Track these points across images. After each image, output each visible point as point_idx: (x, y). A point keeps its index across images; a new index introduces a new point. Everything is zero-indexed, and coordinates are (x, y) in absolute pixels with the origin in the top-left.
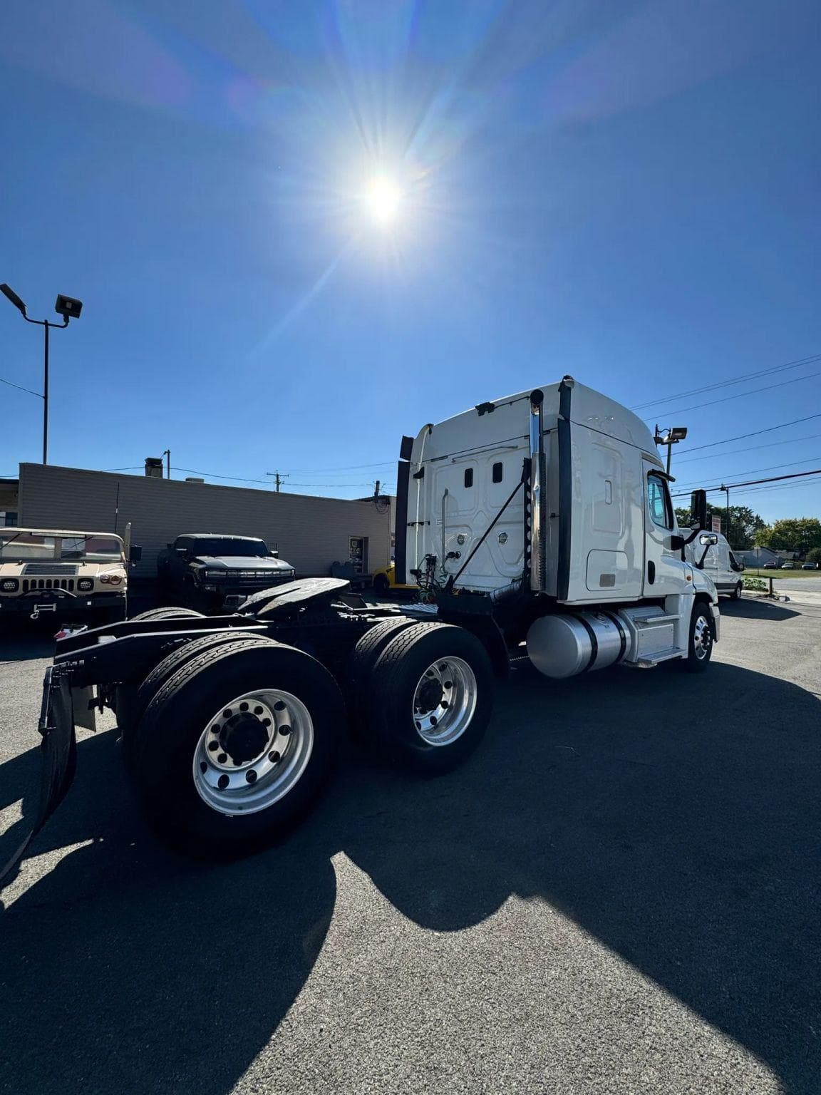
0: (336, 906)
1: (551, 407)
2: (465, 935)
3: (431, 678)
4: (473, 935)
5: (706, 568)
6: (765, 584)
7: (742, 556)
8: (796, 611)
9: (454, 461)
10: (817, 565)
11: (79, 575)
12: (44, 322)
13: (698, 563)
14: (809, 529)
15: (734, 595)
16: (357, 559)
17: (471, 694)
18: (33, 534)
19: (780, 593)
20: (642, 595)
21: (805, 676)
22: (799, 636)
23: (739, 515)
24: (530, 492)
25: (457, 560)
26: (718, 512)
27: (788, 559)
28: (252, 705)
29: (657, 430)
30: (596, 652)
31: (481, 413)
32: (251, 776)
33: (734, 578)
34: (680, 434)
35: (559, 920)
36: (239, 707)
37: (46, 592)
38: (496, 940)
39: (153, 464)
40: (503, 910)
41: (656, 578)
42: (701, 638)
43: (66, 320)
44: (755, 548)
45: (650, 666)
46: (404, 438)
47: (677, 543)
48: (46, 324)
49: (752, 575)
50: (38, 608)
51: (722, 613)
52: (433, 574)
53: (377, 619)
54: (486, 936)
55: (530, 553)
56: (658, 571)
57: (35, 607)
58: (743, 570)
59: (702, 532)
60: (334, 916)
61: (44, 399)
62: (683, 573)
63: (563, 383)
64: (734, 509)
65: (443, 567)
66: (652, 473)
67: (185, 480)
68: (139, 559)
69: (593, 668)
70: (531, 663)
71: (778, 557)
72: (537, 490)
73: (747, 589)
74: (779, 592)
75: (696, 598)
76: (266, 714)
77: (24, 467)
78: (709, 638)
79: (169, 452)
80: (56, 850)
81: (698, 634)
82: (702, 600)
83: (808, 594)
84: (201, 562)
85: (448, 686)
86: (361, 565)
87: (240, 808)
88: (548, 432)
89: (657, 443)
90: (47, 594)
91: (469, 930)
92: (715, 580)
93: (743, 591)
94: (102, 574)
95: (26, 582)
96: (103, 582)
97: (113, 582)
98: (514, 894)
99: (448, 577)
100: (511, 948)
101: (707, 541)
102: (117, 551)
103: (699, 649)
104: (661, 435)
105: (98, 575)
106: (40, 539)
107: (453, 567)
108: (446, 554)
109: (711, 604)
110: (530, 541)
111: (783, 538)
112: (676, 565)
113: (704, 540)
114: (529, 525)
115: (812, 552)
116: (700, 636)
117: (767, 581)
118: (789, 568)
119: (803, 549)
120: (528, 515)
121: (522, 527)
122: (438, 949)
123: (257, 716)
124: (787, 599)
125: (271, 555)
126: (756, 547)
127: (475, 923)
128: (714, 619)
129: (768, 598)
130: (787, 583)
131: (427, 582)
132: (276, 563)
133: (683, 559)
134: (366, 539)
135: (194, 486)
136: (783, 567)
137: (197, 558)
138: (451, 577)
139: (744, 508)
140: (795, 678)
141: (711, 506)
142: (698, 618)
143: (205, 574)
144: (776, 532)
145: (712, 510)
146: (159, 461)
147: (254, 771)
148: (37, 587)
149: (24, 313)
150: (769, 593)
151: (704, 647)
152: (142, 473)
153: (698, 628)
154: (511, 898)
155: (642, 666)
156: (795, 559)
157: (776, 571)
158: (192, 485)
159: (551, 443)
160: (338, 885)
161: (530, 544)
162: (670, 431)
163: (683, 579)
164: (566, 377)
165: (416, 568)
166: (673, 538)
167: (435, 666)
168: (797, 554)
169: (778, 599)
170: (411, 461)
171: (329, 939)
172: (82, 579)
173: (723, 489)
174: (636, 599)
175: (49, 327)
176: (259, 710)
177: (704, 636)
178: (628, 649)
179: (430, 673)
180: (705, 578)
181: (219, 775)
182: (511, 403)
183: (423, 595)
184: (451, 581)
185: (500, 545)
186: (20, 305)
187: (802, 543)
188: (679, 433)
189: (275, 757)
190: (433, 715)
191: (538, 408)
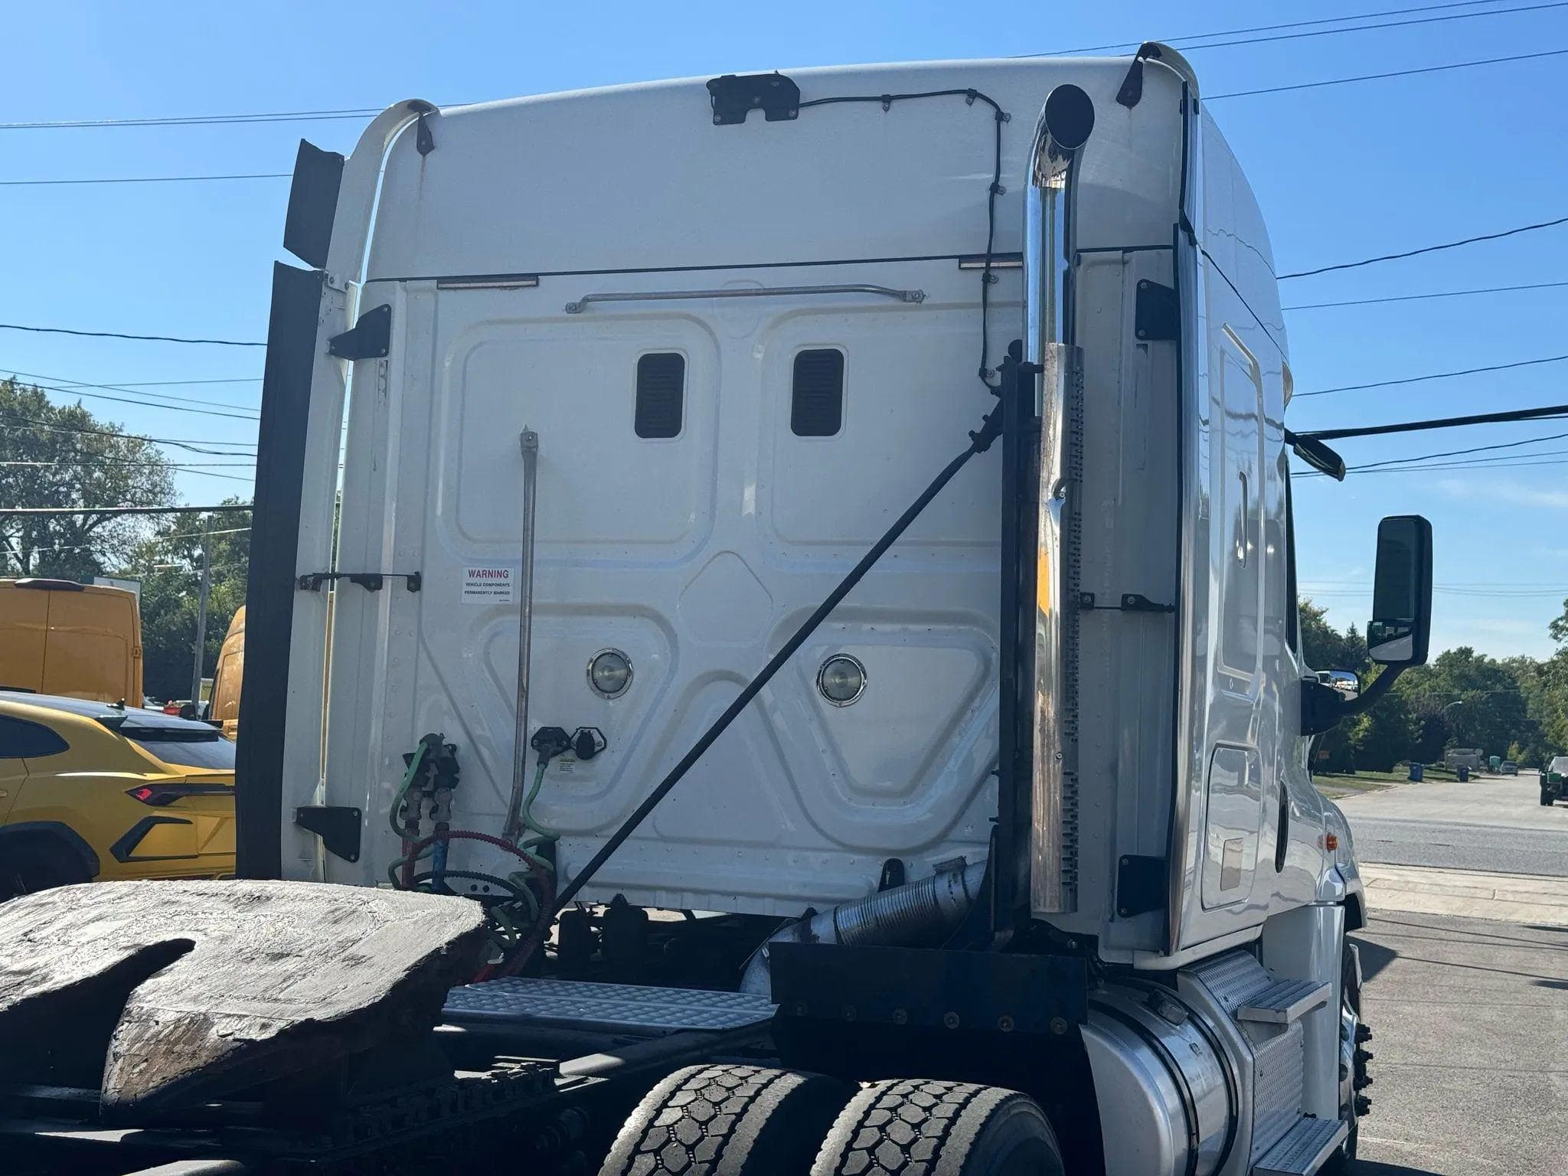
9: (574, 307)
41: (1288, 846)
46: (307, 151)
56: (1290, 823)
81: (1346, 1055)
153: (1343, 1032)
166: (1305, 690)
170: (330, 266)
182: (887, 100)
191: (1065, 165)
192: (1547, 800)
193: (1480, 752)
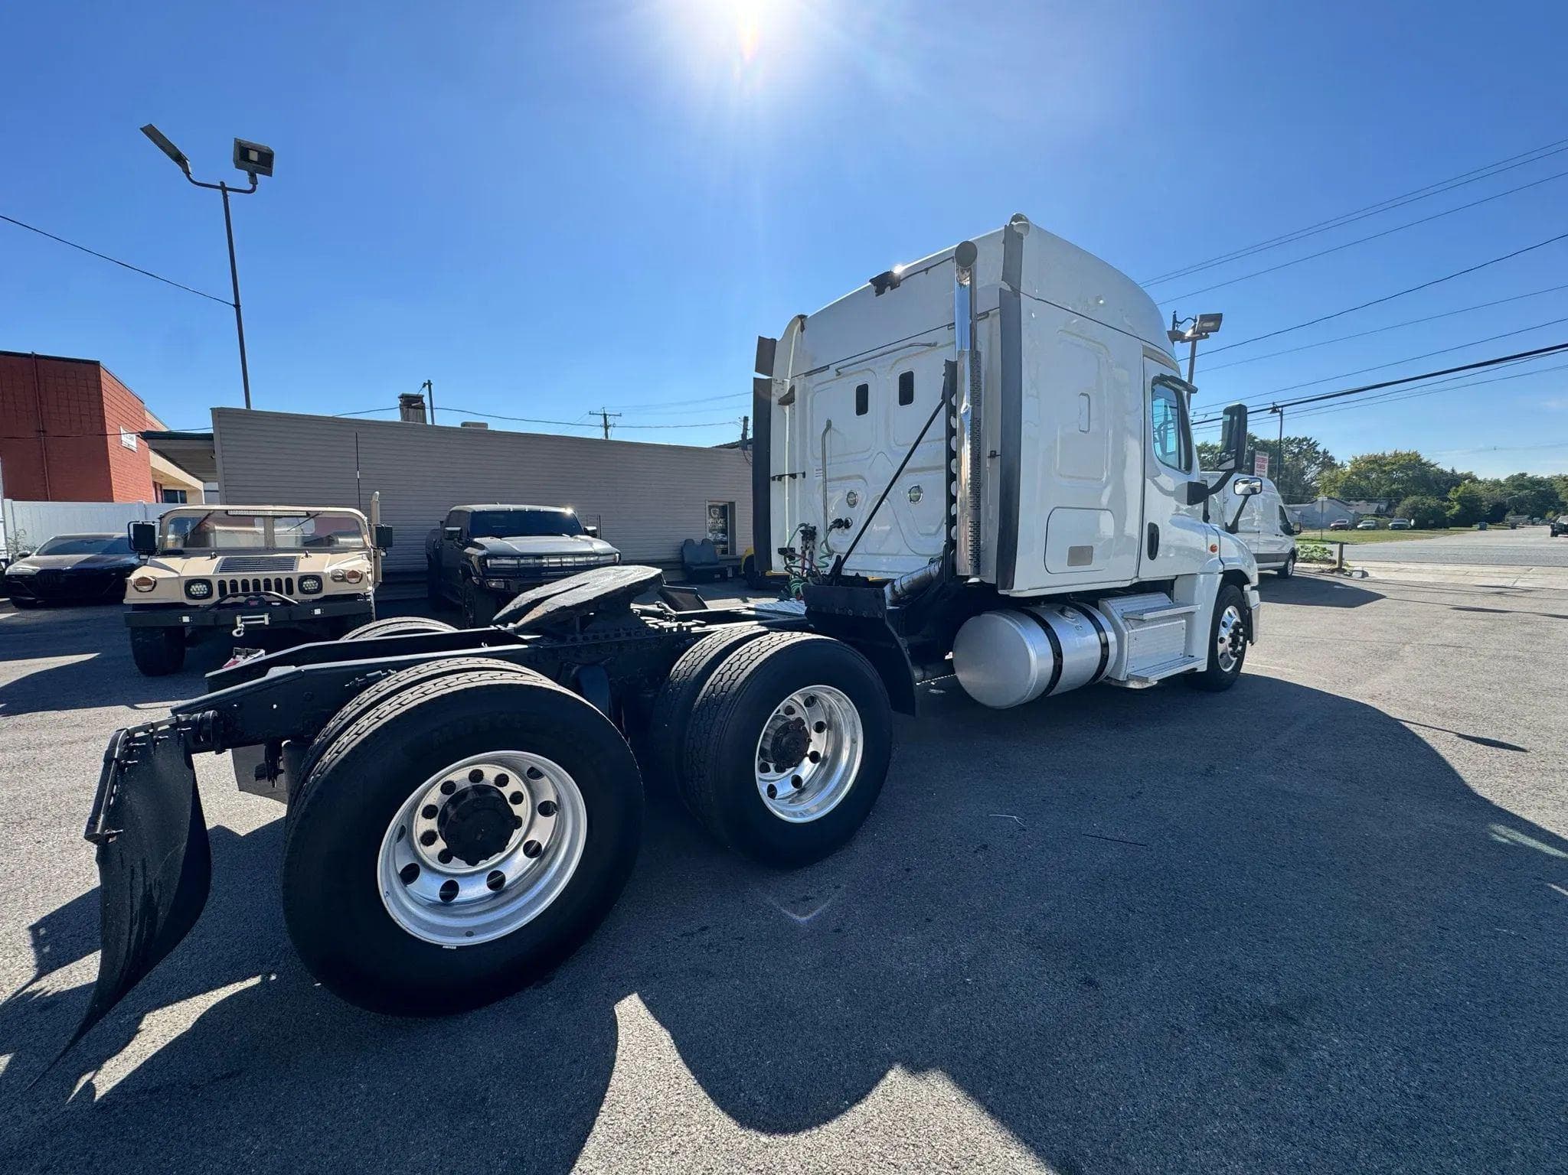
0: (610, 1089)
1: (989, 270)
2: (808, 1142)
3: (792, 717)
4: (823, 1142)
5: (1243, 532)
6: (1331, 553)
7: (1299, 513)
8: (1377, 592)
9: (839, 374)
10: (1413, 522)
11: (299, 571)
12: (219, 185)
13: (1229, 525)
14: (1404, 468)
15: (1283, 573)
16: (720, 535)
17: (854, 741)
18: (230, 513)
19: (1354, 565)
20: (1137, 577)
21: (1389, 692)
22: (1381, 630)
23: (1297, 450)
24: (955, 417)
25: (846, 531)
26: (1265, 446)
27: (1368, 515)
28: (490, 773)
29: (1175, 321)
30: (1061, 667)
31: (880, 291)
32: (496, 881)
33: (1286, 544)
34: (1212, 324)
35: (968, 1113)
36: (467, 776)
37: (255, 597)
38: (859, 1149)
39: (411, 403)
40: (876, 1096)
41: (1160, 548)
42: (1228, 640)
43: (254, 181)
44: (1320, 499)
45: (1147, 685)
46: (761, 340)
47: (1197, 494)
48: (223, 188)
49: (1312, 540)
50: (242, 620)
51: (1262, 599)
52: (811, 554)
53: (708, 627)
54: (844, 1143)
55: (955, 515)
56: (1162, 541)
57: (238, 619)
58: (1300, 532)
59: (1235, 476)
60: (604, 1108)
61: (234, 310)
62: (1203, 539)
63: (1009, 229)
64: (1290, 442)
65: (826, 541)
66: (1161, 380)
67: (460, 426)
68: (391, 546)
69: (1055, 692)
70: (960, 685)
71: (1353, 512)
72: (966, 413)
73: (1304, 560)
74: (1350, 563)
75: (1223, 579)
76: (515, 784)
77: (219, 414)
78: (1241, 638)
79: (430, 384)
80: (201, 996)
81: (1225, 633)
82: (1234, 579)
83: (1397, 566)
84: (481, 547)
85: (819, 728)
86: (725, 543)
87: (470, 934)
88: (986, 314)
89: (1173, 340)
90: (255, 600)
91: (817, 1131)
92: (1255, 549)
93: (1296, 565)
94: (334, 567)
95: (222, 585)
96: (335, 581)
97: (350, 580)
98: (897, 1067)
99: (834, 557)
100: (882, 1165)
101: (1245, 490)
102: (358, 534)
103: (1225, 656)
104: (1180, 329)
105: (328, 570)
106: (247, 520)
107: (840, 541)
108: (830, 523)
109: (1247, 588)
110: (955, 498)
111: (1363, 483)
112: (1192, 527)
113: (1240, 488)
114: (954, 470)
115: (1406, 502)
116: (1226, 637)
117: (1335, 548)
118: (1368, 528)
119: (1394, 498)
120: (952, 455)
121: (942, 476)
122: (761, 1168)
123: (500, 789)
124: (1365, 574)
125: (587, 533)
126: (1322, 498)
127: (827, 1119)
128: (1250, 610)
129: (1335, 574)
130: (1366, 550)
131: (803, 568)
132: (591, 544)
133: (1206, 518)
134: (732, 504)
135: (474, 434)
136: (1359, 526)
137: (476, 540)
138: (839, 557)
139: (1305, 439)
140: (1373, 697)
141: (1255, 438)
142: (1224, 610)
143: (486, 564)
144: (1353, 473)
145: (1255, 444)
146: (419, 398)
147: (500, 873)
148: (240, 591)
149: (188, 173)
150: (1336, 566)
151: (1233, 654)
152: (396, 416)
153: (1224, 624)
154: (891, 1075)
155: (1132, 685)
156: (1378, 514)
157: (1348, 533)
158: (470, 432)
159: (989, 332)
160: (619, 1053)
161: (956, 502)
162: (1195, 321)
163: (1204, 549)
164: (1016, 218)
165: (786, 546)
166: (1192, 486)
167: (797, 698)
168: (1383, 506)
169: (1350, 575)
170: (775, 376)
171: (590, 1148)
172: (304, 578)
173: (1274, 410)
174: (1127, 584)
175: (228, 192)
176: (502, 780)
177: (1234, 637)
178: (1111, 661)
179: (790, 710)
180: (1240, 547)
181: (442, 881)
182: (927, 270)
183: (797, 586)
184: (839, 563)
185: (912, 504)
186: (179, 159)
187: (1393, 491)
188: (1212, 322)
189: (533, 850)
190: (796, 773)
191: (968, 274)
192: (1554, 534)
193: (1527, 516)
